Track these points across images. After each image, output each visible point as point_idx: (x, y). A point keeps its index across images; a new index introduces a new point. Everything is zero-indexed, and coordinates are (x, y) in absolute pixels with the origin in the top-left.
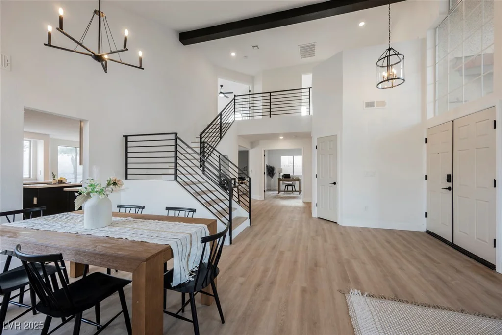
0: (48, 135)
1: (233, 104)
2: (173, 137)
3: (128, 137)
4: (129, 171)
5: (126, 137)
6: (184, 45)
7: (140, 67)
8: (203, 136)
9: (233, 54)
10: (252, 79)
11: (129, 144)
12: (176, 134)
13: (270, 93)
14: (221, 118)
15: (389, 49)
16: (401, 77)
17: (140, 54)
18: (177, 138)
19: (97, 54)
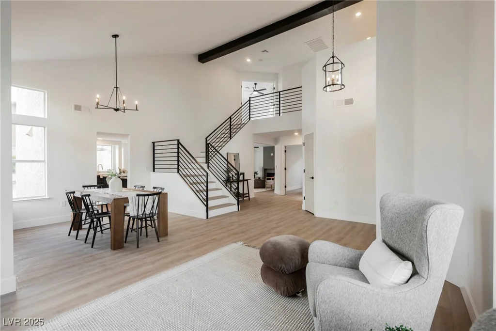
0: (121, 142)
1: (248, 105)
2: (176, 142)
3: (155, 143)
4: (156, 167)
5: (154, 143)
6: (203, 63)
7: (137, 110)
8: (208, 139)
9: (248, 60)
10: (275, 77)
11: (156, 148)
12: (178, 140)
13: (280, 92)
14: (230, 121)
15: (333, 57)
16: (339, 83)
17: (136, 102)
18: (179, 143)
19: (115, 108)
